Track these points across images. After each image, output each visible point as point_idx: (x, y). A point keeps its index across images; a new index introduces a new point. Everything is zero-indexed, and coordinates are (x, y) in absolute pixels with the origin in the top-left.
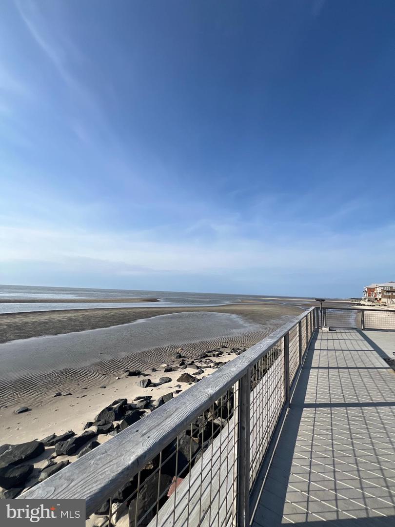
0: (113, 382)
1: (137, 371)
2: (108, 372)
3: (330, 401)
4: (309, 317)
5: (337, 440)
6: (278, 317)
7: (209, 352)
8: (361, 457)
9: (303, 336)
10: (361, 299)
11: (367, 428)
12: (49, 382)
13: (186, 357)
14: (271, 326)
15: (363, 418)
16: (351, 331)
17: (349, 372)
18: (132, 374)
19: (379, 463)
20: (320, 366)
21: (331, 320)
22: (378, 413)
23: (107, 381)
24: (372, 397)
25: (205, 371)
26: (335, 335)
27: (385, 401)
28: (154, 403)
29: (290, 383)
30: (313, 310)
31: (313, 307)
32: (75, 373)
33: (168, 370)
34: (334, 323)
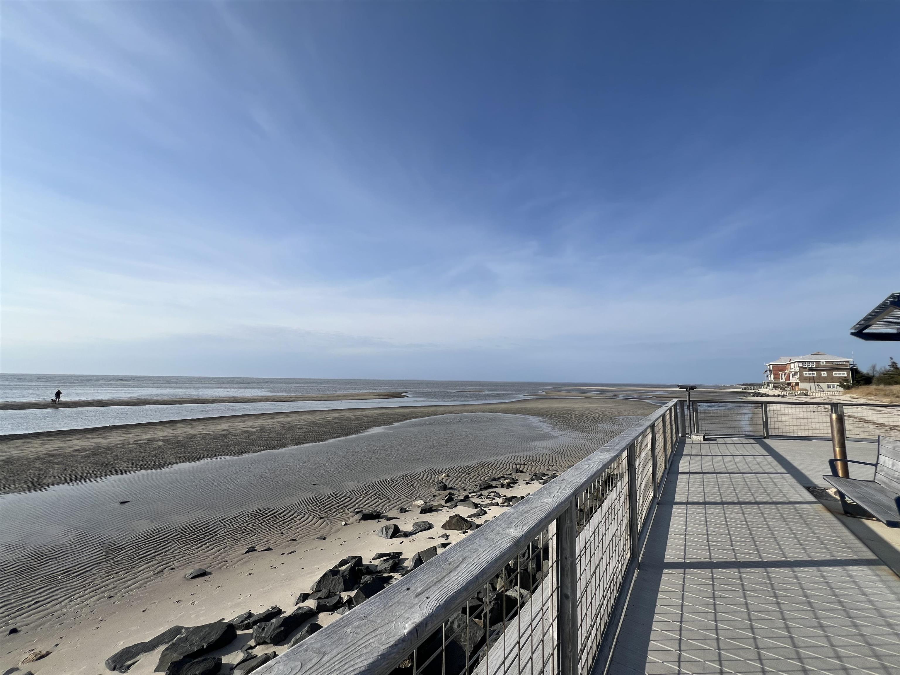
0: (339, 530)
1: (375, 511)
2: (328, 513)
3: (710, 559)
4: (668, 417)
5: (725, 622)
6: (611, 418)
7: (494, 480)
8: (768, 649)
9: (658, 450)
10: (760, 386)
11: (778, 603)
12: (236, 531)
13: (455, 489)
14: (600, 436)
15: (769, 586)
16: (744, 441)
17: (742, 510)
18: (367, 517)
19: (800, 659)
20: (690, 500)
21: (706, 422)
22: (796, 577)
23: (328, 528)
24: (785, 551)
25: (488, 511)
26: (714, 448)
27: (808, 559)
28: (406, 564)
29: (639, 527)
30: (675, 405)
31: (675, 401)
32: (274, 516)
33: (426, 510)
34: (713, 428)
